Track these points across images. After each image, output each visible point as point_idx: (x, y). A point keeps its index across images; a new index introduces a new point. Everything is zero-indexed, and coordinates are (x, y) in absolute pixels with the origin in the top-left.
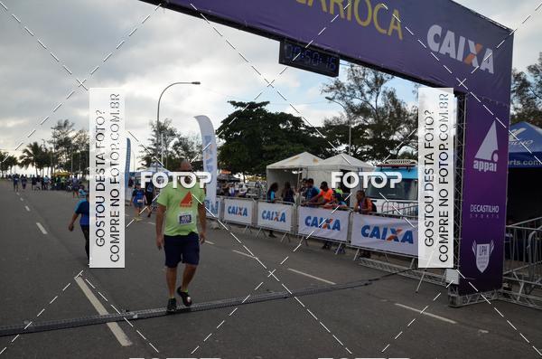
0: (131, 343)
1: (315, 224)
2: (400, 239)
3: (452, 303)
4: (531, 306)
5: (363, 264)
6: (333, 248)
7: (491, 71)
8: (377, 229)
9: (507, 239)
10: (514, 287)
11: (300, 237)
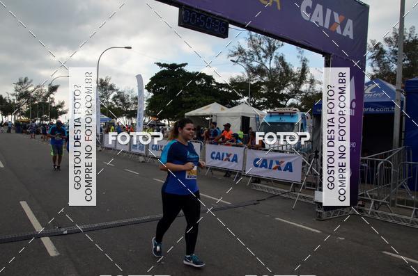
0: (59, 254)
1: (218, 158)
2: (283, 169)
3: (319, 217)
4: (379, 218)
5: (254, 188)
6: (232, 176)
7: (351, 37)
8: (265, 161)
9: (362, 167)
10: (367, 204)
11: (207, 168)
